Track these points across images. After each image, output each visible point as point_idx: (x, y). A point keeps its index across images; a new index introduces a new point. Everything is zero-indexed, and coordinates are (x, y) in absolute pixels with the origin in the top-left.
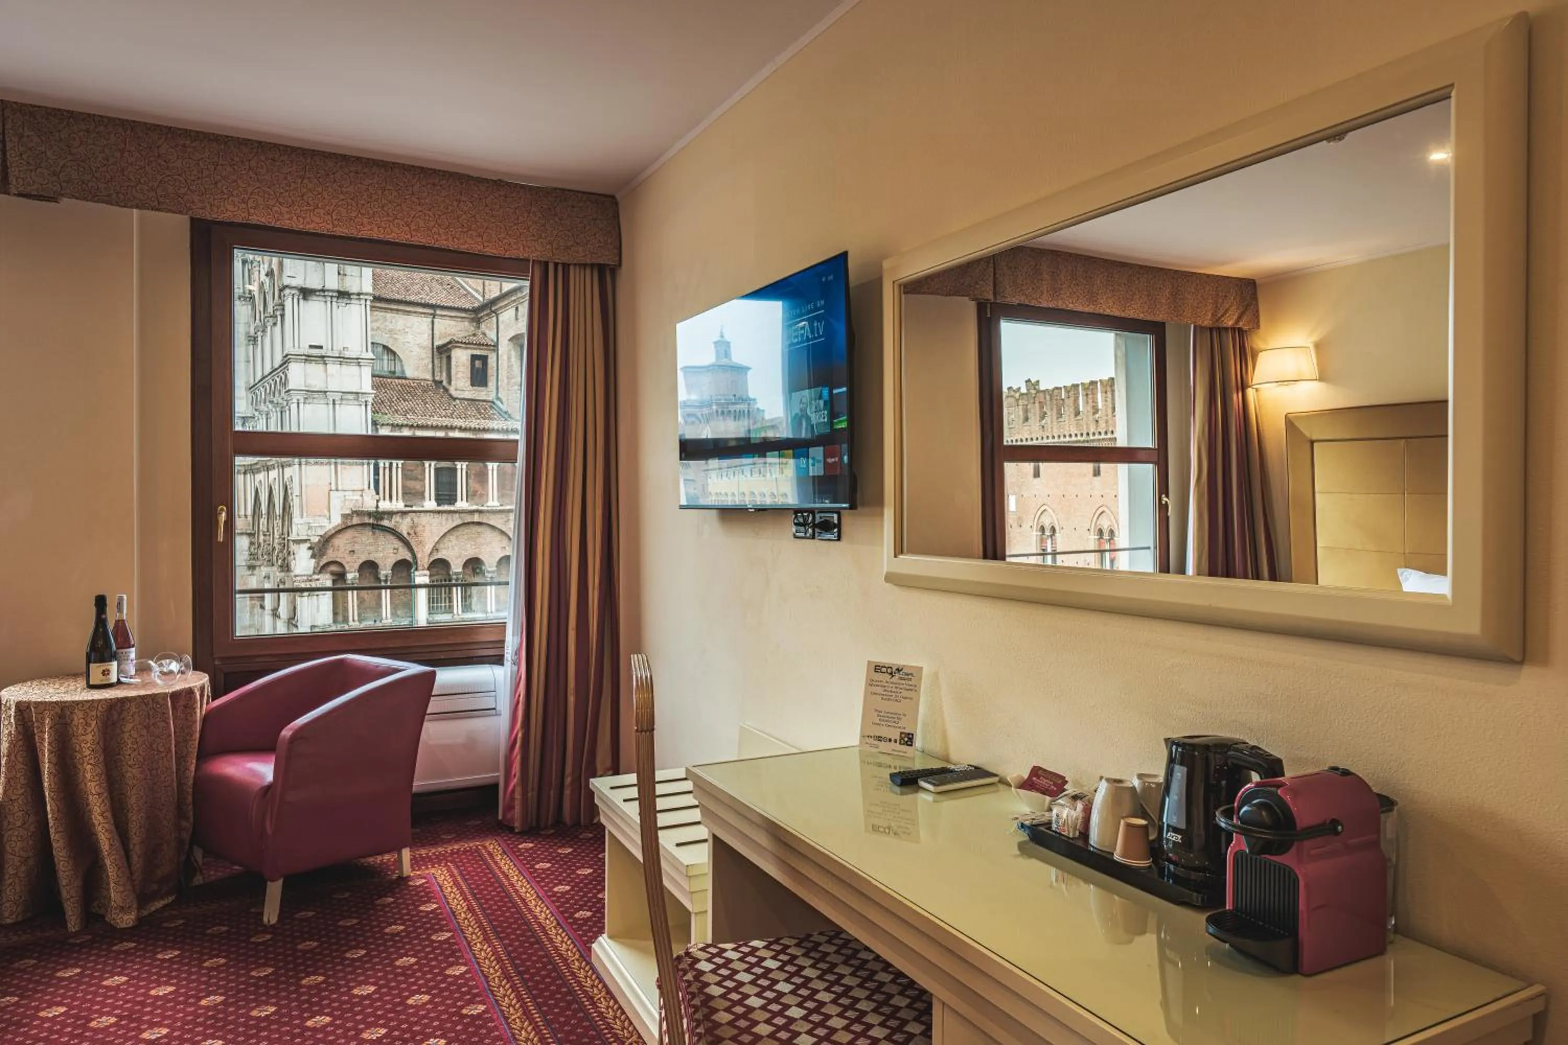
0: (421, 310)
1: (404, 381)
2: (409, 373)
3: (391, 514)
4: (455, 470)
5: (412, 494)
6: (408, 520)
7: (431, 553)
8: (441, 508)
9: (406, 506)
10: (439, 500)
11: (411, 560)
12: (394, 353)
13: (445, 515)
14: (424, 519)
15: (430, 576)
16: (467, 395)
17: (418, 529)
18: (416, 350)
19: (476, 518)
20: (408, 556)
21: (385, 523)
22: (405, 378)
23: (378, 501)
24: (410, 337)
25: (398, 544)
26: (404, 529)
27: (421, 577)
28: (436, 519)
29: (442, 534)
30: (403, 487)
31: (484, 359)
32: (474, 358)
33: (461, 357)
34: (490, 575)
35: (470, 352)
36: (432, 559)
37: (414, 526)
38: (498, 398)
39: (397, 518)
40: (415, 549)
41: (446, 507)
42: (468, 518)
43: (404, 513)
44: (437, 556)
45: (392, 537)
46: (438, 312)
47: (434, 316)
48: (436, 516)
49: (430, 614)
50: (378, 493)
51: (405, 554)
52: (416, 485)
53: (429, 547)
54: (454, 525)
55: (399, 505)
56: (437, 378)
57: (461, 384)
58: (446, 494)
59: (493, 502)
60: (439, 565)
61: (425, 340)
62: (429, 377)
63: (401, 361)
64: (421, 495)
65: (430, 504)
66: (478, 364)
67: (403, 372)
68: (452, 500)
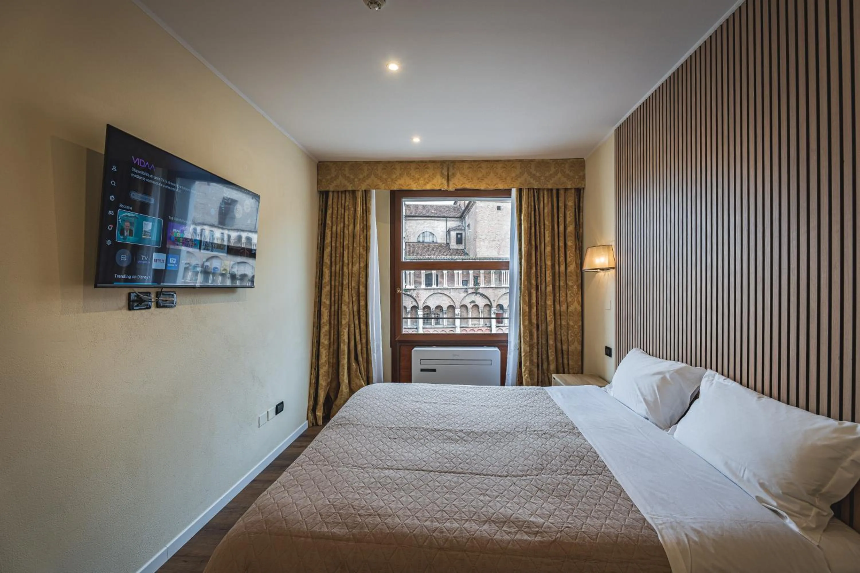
0: (442, 219)
1: (436, 244)
2: (438, 242)
3: (410, 290)
4: (431, 274)
5: (417, 283)
6: (415, 292)
7: (424, 304)
8: (427, 288)
9: (415, 287)
10: (427, 285)
11: (417, 306)
12: (433, 234)
13: (428, 290)
14: (421, 292)
15: (423, 312)
16: (455, 248)
17: (419, 296)
18: (441, 233)
19: (439, 291)
20: (416, 305)
21: (408, 293)
22: (437, 243)
23: (406, 285)
24: (439, 229)
25: (413, 300)
26: (414, 295)
27: (420, 313)
28: (425, 292)
29: (427, 297)
30: (414, 281)
31: (461, 234)
32: (457, 234)
33: (453, 234)
34: (444, 312)
35: (456, 232)
36: (424, 306)
37: (418, 294)
38: (465, 248)
39: (412, 291)
40: (418, 302)
41: (429, 288)
42: (436, 291)
43: (414, 290)
44: (425, 305)
45: (411, 298)
46: (448, 219)
47: (446, 220)
48: (425, 290)
49: (424, 325)
50: (406, 283)
51: (415, 304)
52: (418, 279)
53: (422, 302)
54: (431, 293)
55: (413, 287)
56: (448, 242)
57: (453, 245)
58: (429, 283)
59: (446, 286)
60: (428, 307)
61: (444, 229)
62: (445, 242)
63: (435, 236)
64: (420, 283)
65: (423, 286)
66: (459, 236)
67: (437, 241)
68: (431, 285)
